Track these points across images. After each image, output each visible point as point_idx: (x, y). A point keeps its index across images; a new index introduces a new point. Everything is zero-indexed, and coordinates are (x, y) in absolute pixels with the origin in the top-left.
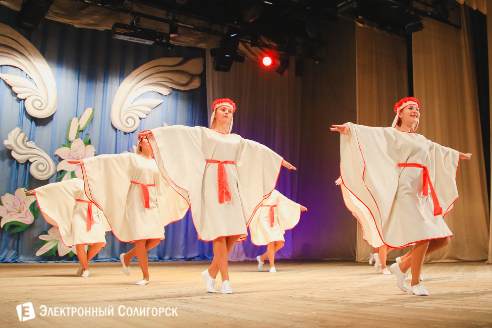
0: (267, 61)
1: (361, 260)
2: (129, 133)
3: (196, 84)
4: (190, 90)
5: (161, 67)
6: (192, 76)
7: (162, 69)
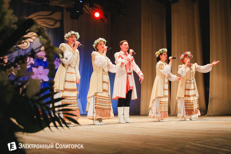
0: (97, 15)
1: (143, 114)
2: (25, 50)
3: (58, 25)
4: (55, 28)
5: (41, 16)
6: (56, 21)
7: (41, 17)
